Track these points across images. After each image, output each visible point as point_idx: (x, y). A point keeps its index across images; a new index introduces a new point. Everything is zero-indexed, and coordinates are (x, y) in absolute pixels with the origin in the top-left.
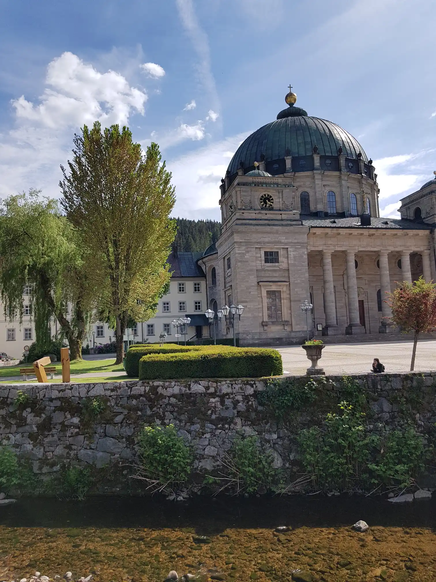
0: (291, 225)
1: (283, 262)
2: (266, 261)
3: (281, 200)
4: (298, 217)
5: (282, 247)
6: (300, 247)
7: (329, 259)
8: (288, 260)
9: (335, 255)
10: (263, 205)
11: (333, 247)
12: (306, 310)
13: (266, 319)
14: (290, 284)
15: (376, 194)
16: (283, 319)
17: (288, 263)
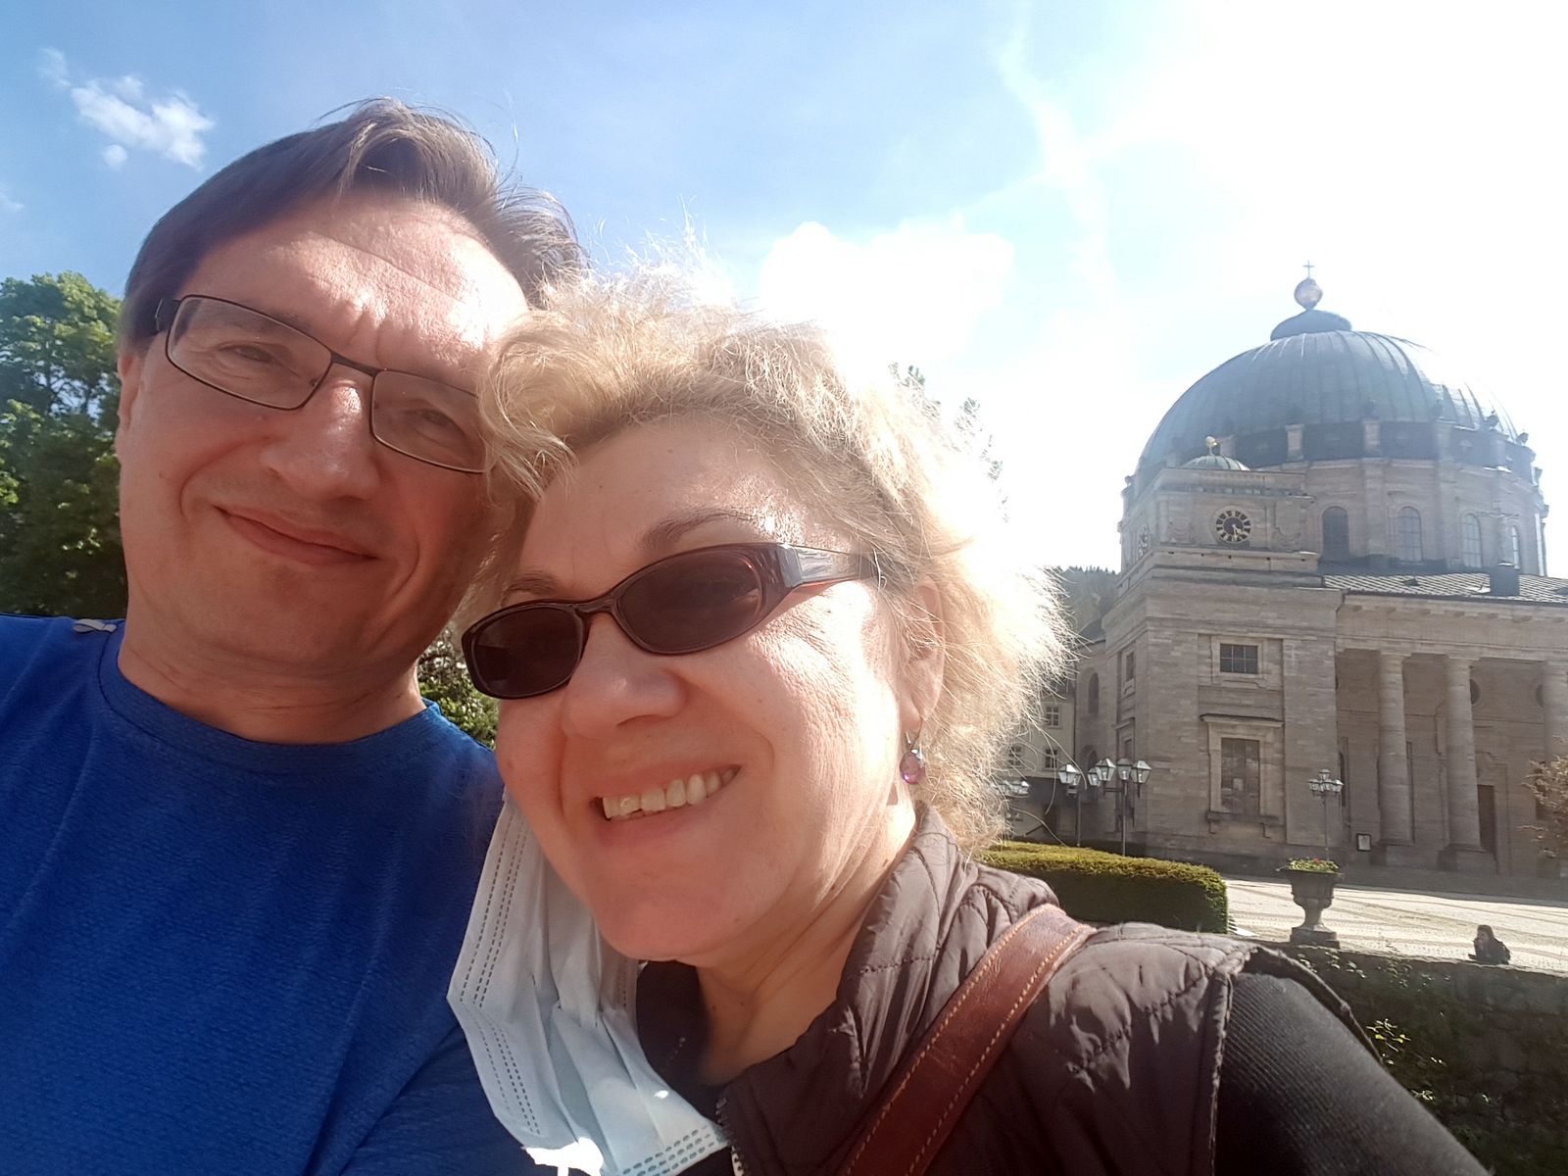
0: (1295, 585)
1: (1269, 673)
2: (1225, 667)
3: (1269, 525)
4: (1312, 566)
5: (1267, 635)
6: (1314, 638)
7: (1398, 673)
8: (1282, 668)
9: (1413, 666)
10: (1223, 536)
11: (1408, 646)
12: (1324, 794)
13: (1217, 805)
14: (1283, 726)
15: (1537, 516)
16: (1262, 811)
17: (1282, 674)
